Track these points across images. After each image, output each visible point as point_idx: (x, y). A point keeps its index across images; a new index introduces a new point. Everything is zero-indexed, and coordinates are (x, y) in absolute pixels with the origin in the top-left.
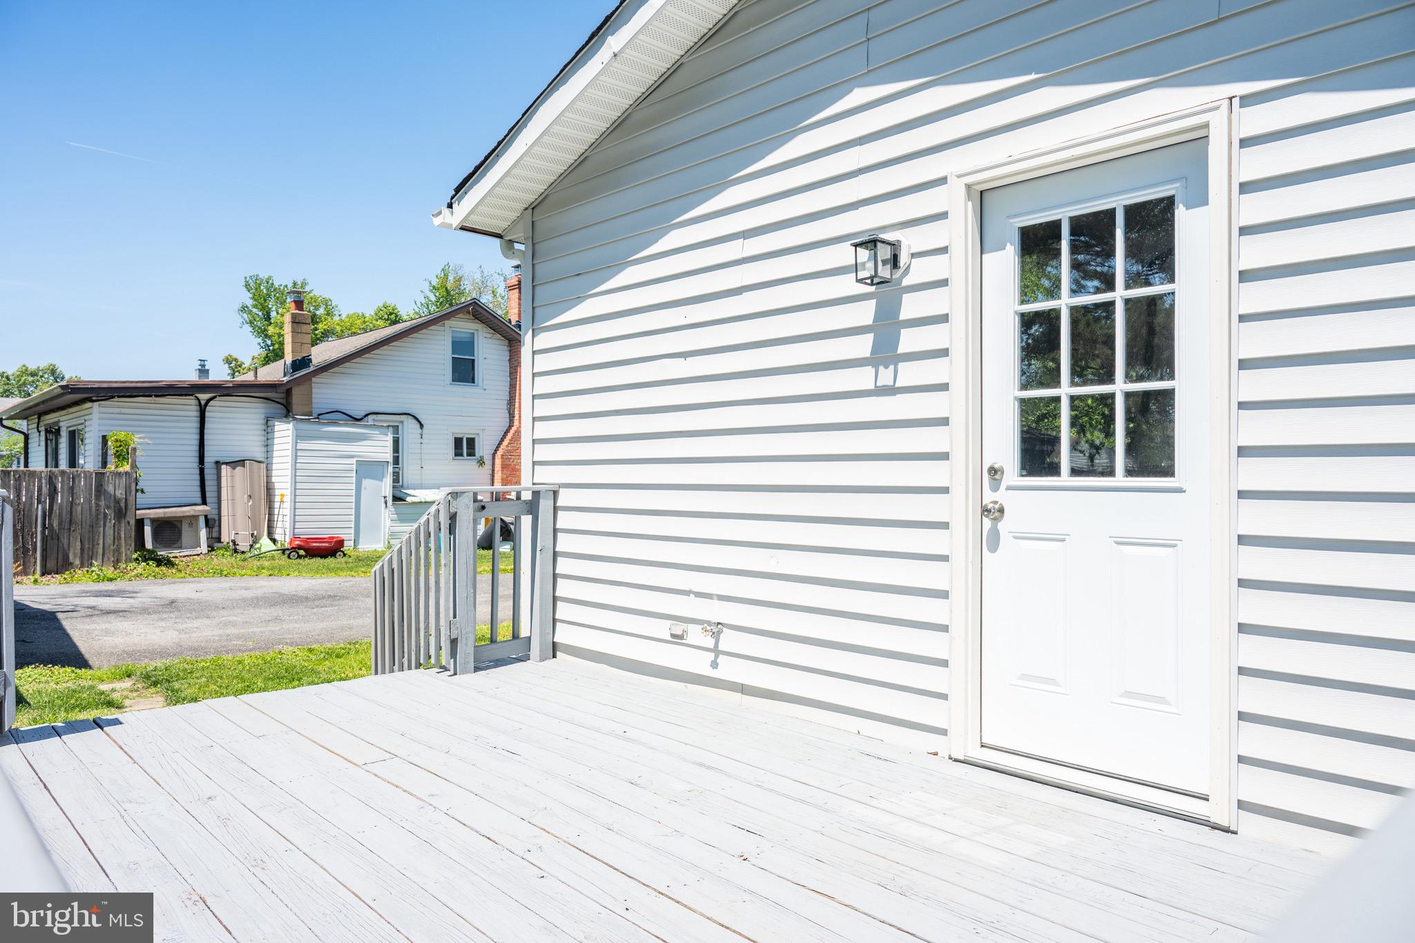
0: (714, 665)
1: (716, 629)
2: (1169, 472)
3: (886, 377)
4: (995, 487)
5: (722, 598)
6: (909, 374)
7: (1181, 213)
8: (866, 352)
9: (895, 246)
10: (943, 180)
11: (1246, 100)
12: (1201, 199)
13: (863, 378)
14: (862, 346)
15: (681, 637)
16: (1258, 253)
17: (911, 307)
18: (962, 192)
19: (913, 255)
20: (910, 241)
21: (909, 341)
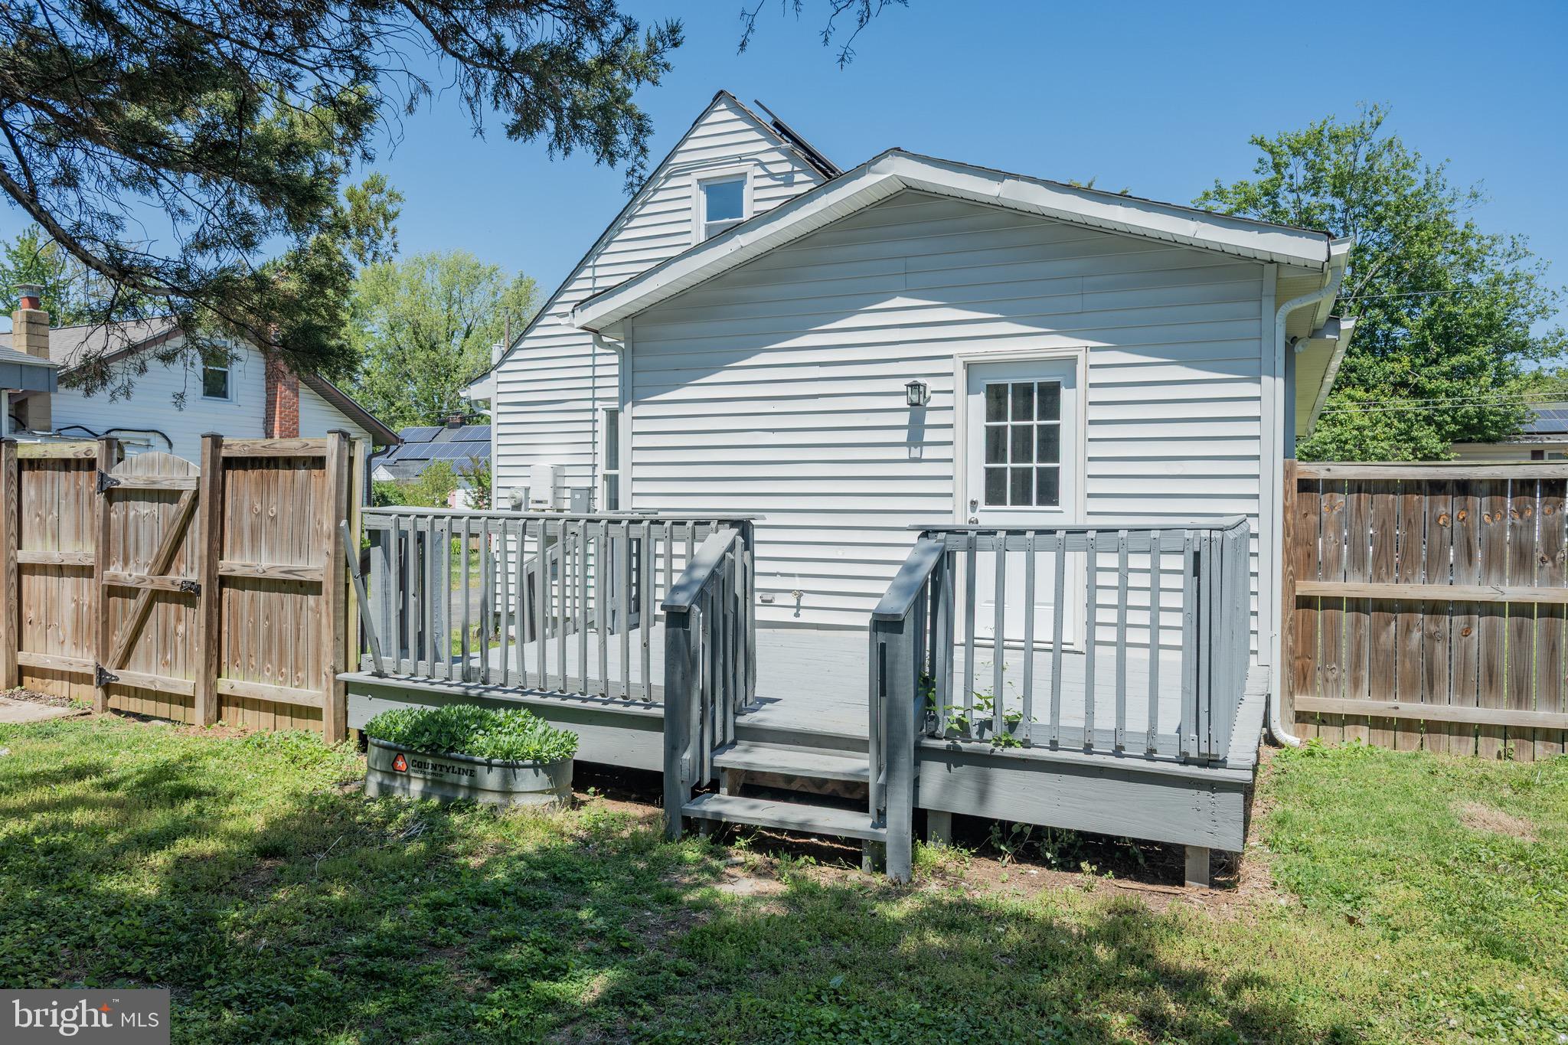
0: (797, 615)
1: (799, 594)
2: (1056, 503)
3: (916, 453)
4: (973, 510)
5: (801, 576)
6: (928, 453)
7: (1063, 390)
8: (904, 440)
9: (925, 387)
10: (951, 357)
11: (1093, 349)
12: (1073, 385)
13: (903, 453)
14: (902, 436)
15: (771, 601)
16: (1096, 413)
17: (930, 418)
18: (961, 365)
19: (932, 392)
20: (931, 384)
21: (929, 436)
